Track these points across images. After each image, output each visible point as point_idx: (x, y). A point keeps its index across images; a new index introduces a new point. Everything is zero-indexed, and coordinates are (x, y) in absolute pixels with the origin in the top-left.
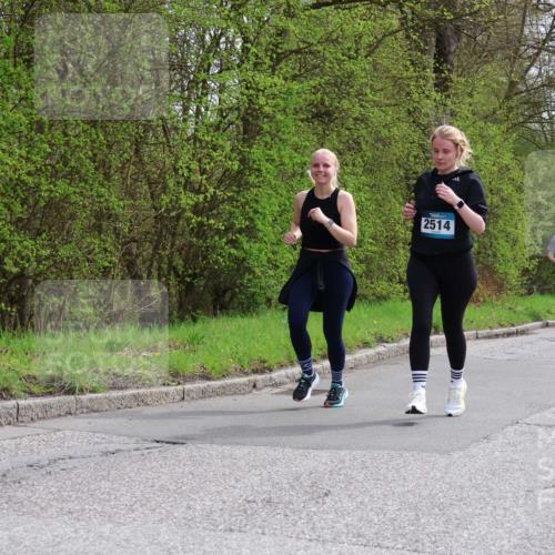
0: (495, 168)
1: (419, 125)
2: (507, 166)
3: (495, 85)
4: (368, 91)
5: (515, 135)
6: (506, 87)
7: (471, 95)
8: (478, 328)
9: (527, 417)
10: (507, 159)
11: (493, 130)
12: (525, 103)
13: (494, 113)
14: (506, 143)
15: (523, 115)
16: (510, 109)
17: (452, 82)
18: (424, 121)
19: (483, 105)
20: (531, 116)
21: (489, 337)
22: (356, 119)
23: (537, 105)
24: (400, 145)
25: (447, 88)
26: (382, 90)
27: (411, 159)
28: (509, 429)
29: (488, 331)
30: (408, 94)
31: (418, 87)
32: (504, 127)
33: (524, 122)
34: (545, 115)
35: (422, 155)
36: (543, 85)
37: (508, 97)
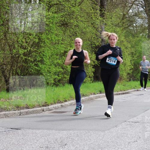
0: (119, 41)
1: (95, 28)
2: (122, 41)
3: (119, 15)
4: (79, 17)
5: (125, 31)
6: (122, 16)
7: (111, 18)
9: (129, 120)
12: (128, 21)
13: (118, 24)
14: (122, 34)
15: (127, 25)
17: (105, 14)
18: (97, 26)
19: (115, 21)
20: (130, 25)
22: (75, 26)
23: (132, 21)
24: (89, 34)
25: (104, 16)
26: (83, 17)
27: (93, 38)
28: (123, 123)
29: (117, 92)
30: (92, 18)
31: (95, 16)
32: (122, 28)
33: (128, 27)
34: (134, 25)
35: (96, 37)
36: (134, 15)
37: (123, 19)
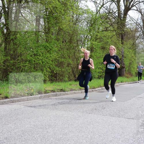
3: (131, 43)
5: (134, 51)
7: (127, 45)
8: (128, 82)
9: (137, 96)
10: (133, 55)
11: (130, 50)
13: (131, 48)
16: (133, 47)
17: (124, 43)
18: (119, 49)
19: (129, 46)
20: (136, 48)
21: (130, 83)
23: (137, 46)
31: (119, 44)
34: (139, 48)
37: (133, 45)
